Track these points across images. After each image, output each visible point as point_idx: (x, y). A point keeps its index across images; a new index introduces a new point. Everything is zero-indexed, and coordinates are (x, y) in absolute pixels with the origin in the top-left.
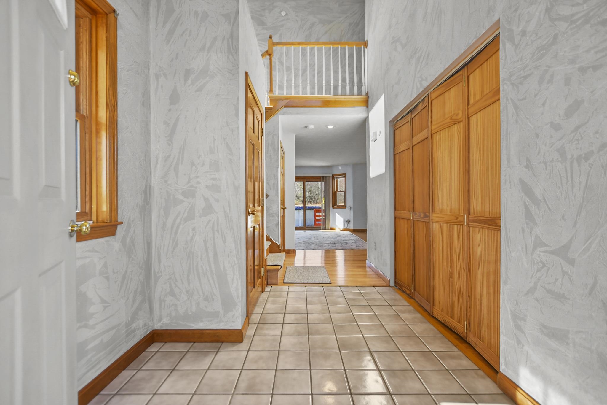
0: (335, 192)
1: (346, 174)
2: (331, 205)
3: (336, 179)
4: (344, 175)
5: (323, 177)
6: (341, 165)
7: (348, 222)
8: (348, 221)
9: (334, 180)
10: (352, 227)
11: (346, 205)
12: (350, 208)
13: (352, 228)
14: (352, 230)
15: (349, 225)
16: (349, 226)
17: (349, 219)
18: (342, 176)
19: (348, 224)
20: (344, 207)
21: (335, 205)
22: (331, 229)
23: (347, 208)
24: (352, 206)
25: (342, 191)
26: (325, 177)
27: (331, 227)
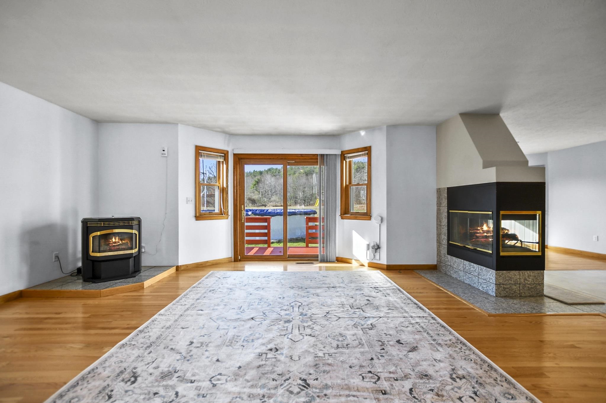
0: (346, 186)
1: (370, 147)
2: (338, 213)
3: (348, 160)
4: (368, 150)
5: (322, 156)
6: (365, 128)
7: (376, 249)
8: (376, 247)
9: (344, 161)
10: (384, 261)
11: (370, 213)
12: (380, 219)
13: (385, 263)
14: (385, 267)
15: (377, 255)
16: (378, 258)
17: (378, 242)
18: (363, 153)
19: (376, 252)
20: (367, 216)
21: (346, 212)
22: (339, 260)
23: (373, 219)
24: (385, 215)
25: (362, 185)
26: (327, 155)
27: (337, 256)
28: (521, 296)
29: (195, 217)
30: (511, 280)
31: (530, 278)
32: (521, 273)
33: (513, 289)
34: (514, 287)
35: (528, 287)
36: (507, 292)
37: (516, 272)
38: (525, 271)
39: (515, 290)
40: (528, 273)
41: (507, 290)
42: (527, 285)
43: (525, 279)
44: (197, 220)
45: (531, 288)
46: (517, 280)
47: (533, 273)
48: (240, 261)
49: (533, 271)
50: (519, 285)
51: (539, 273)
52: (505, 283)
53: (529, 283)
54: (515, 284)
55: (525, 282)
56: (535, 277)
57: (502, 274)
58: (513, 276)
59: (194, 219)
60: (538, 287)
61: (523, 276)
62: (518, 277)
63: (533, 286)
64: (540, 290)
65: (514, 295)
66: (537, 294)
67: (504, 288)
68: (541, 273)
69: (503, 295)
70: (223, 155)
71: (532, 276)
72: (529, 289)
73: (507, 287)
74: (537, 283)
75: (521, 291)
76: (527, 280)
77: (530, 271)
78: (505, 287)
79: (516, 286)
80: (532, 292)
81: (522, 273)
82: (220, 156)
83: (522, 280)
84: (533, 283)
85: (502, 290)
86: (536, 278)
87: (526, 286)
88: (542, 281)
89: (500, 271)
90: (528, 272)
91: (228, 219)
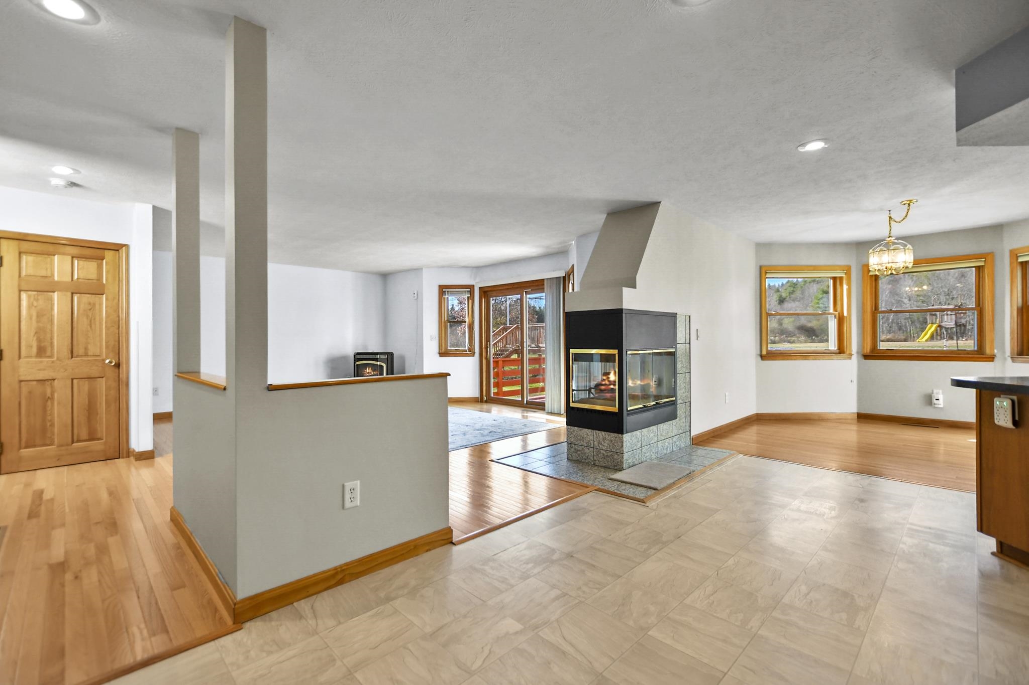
9: (570, 284)
28: (594, 465)
29: (439, 353)
30: (583, 441)
31: (605, 443)
32: (594, 433)
33: (586, 453)
34: (587, 451)
35: (603, 454)
36: (579, 455)
37: (589, 431)
38: (599, 432)
39: (588, 456)
40: (602, 435)
41: (579, 453)
42: (602, 452)
43: (599, 443)
44: (440, 356)
45: (607, 456)
46: (589, 441)
47: (608, 435)
48: (486, 402)
49: (609, 433)
50: (592, 449)
51: (616, 438)
52: (577, 443)
53: (604, 449)
54: (588, 447)
55: (599, 446)
56: (611, 441)
57: (574, 431)
58: (585, 436)
59: (438, 355)
60: (615, 457)
61: (597, 437)
62: (591, 438)
63: (608, 454)
64: (618, 462)
65: (586, 461)
66: (615, 466)
67: (575, 449)
68: (619, 437)
69: (574, 458)
70: (469, 290)
71: (608, 440)
72: (605, 457)
73: (579, 449)
74: (614, 451)
75: (595, 458)
76: (601, 444)
77: (606, 433)
78: (577, 448)
79: (589, 449)
80: (608, 462)
81: (596, 434)
82: (465, 291)
83: (596, 443)
84: (608, 450)
85: (574, 452)
86: (613, 444)
87: (600, 452)
88: (621, 449)
89: (572, 427)
90: (603, 433)
91: (474, 356)
